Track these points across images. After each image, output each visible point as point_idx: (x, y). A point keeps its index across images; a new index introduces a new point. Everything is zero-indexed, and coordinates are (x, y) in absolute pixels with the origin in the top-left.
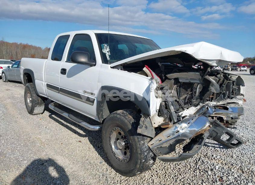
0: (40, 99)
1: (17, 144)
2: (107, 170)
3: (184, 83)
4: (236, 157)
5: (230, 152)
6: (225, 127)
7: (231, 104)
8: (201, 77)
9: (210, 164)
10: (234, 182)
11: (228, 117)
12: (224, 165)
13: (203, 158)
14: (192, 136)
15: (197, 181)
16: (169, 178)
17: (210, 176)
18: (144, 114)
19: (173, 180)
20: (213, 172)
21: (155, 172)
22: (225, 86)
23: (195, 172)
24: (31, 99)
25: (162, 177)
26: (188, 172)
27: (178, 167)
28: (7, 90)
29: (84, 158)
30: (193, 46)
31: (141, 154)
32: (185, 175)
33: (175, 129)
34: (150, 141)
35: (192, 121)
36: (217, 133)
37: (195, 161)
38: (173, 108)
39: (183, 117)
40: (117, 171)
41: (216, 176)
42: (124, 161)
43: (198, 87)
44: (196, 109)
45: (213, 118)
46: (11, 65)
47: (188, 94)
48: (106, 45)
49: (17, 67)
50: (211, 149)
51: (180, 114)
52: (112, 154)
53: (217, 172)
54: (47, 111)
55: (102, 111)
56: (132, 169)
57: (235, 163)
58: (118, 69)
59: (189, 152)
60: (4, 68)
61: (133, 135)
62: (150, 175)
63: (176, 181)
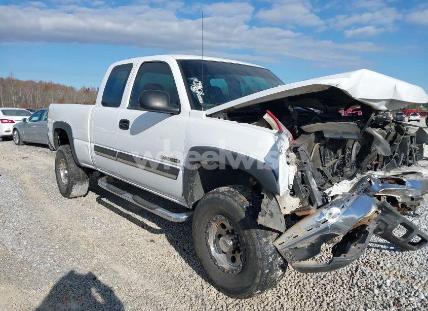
0: (81, 171)
1: (49, 247)
2: (203, 288)
3: (331, 139)
4: (418, 264)
5: (407, 257)
6: (400, 215)
7: (408, 176)
8: (359, 130)
9: (376, 277)
10: (420, 307)
11: (405, 197)
12: (400, 278)
13: (362, 267)
14: (348, 228)
15: (356, 305)
16: (309, 301)
17: (377, 297)
18: (267, 192)
19: (316, 304)
20: (382, 291)
21: (284, 290)
22: (398, 144)
23: (351, 291)
24: (66, 172)
25: (295, 299)
26: (339, 290)
27: (322, 282)
28: (23, 158)
29: (162, 268)
30: (349, 77)
31: (262, 260)
32: (335, 296)
33: (320, 217)
34: (277, 238)
35: (348, 204)
36: (387, 225)
37: (350, 272)
38: (315, 182)
39: (333, 198)
40: (220, 288)
41: (388, 298)
42: (233, 272)
43: (355, 146)
44: (352, 183)
45: (379, 198)
46: (27, 117)
47: (337, 158)
48: (196, 80)
49: (39, 120)
50: (375, 253)
51: (327, 192)
52: (211, 261)
53: (389, 291)
54: (93, 191)
55: (192, 188)
56: (247, 285)
57: (419, 276)
58: (219, 118)
59: (345, 256)
60: (16, 122)
61: (248, 228)
62: (276, 295)
63: (321, 305)
